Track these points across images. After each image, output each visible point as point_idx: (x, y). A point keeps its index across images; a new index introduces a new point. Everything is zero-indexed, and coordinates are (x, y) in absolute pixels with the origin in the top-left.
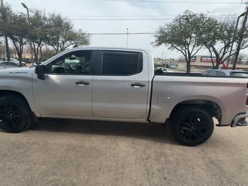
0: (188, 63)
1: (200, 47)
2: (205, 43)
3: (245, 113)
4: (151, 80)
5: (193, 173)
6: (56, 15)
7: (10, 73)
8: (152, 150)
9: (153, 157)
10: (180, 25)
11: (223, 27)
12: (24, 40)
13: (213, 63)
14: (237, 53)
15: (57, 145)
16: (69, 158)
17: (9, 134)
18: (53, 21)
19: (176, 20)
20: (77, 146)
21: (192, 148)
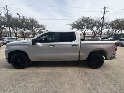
0: (84, 35)
1: (88, 29)
2: (90, 28)
3: (115, 54)
4: (79, 43)
5: (101, 80)
6: (31, 18)
7: (19, 43)
8: (82, 71)
9: (84, 75)
10: (80, 21)
11: (96, 22)
12: (18, 28)
13: (93, 35)
14: (101, 31)
15: (42, 73)
16: (50, 79)
17: (19, 70)
18: (30, 20)
19: (79, 20)
20: (51, 73)
21: (97, 69)
